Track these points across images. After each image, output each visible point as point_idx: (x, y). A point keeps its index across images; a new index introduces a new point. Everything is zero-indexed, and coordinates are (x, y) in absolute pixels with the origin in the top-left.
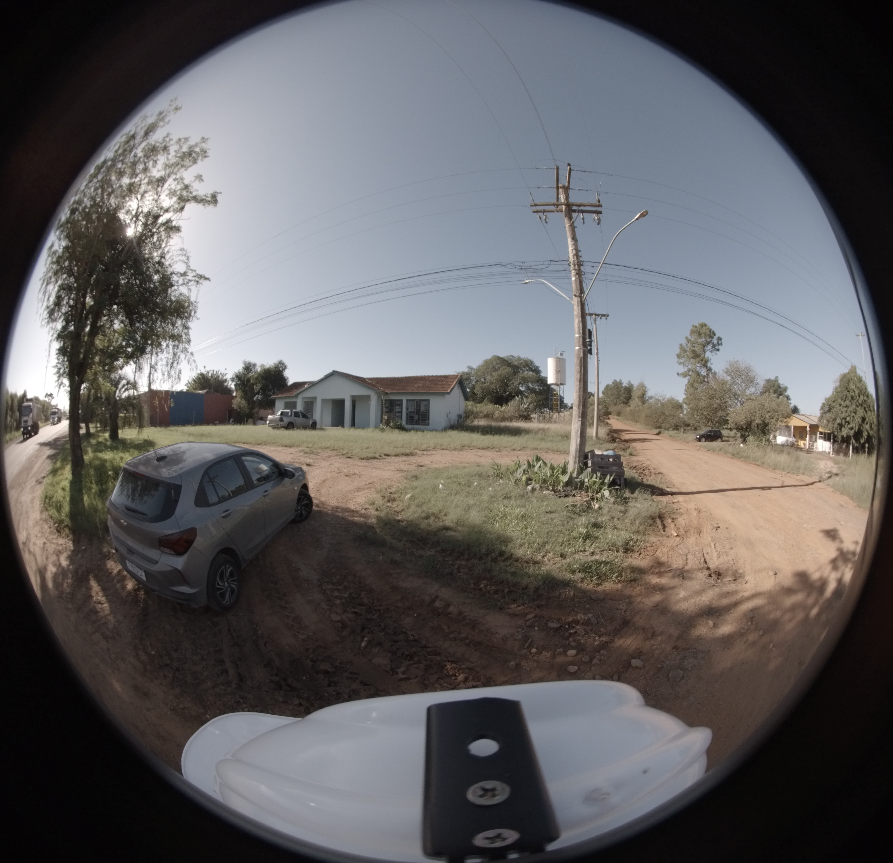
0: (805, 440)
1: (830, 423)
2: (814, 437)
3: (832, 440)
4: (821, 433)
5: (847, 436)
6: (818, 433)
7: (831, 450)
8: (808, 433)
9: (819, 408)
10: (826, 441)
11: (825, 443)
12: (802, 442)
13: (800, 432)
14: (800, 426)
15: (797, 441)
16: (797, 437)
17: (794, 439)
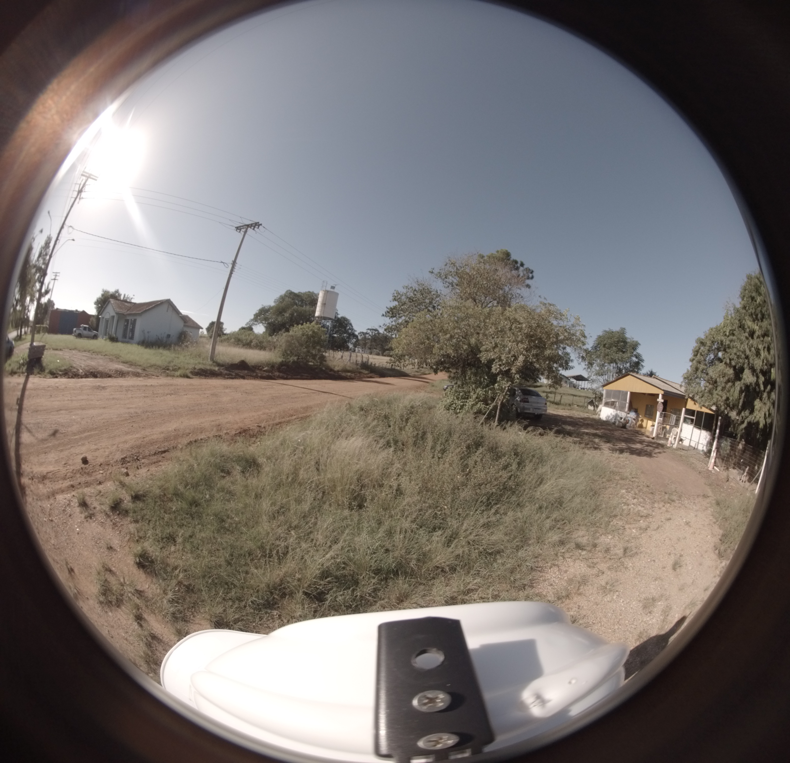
0: (654, 420)
2: (673, 417)
3: (718, 431)
4: (690, 412)
6: (684, 410)
7: (713, 455)
8: (661, 407)
10: (700, 429)
11: (697, 431)
12: (650, 423)
13: (647, 406)
14: (644, 394)
15: (636, 420)
16: (636, 411)
17: (632, 415)
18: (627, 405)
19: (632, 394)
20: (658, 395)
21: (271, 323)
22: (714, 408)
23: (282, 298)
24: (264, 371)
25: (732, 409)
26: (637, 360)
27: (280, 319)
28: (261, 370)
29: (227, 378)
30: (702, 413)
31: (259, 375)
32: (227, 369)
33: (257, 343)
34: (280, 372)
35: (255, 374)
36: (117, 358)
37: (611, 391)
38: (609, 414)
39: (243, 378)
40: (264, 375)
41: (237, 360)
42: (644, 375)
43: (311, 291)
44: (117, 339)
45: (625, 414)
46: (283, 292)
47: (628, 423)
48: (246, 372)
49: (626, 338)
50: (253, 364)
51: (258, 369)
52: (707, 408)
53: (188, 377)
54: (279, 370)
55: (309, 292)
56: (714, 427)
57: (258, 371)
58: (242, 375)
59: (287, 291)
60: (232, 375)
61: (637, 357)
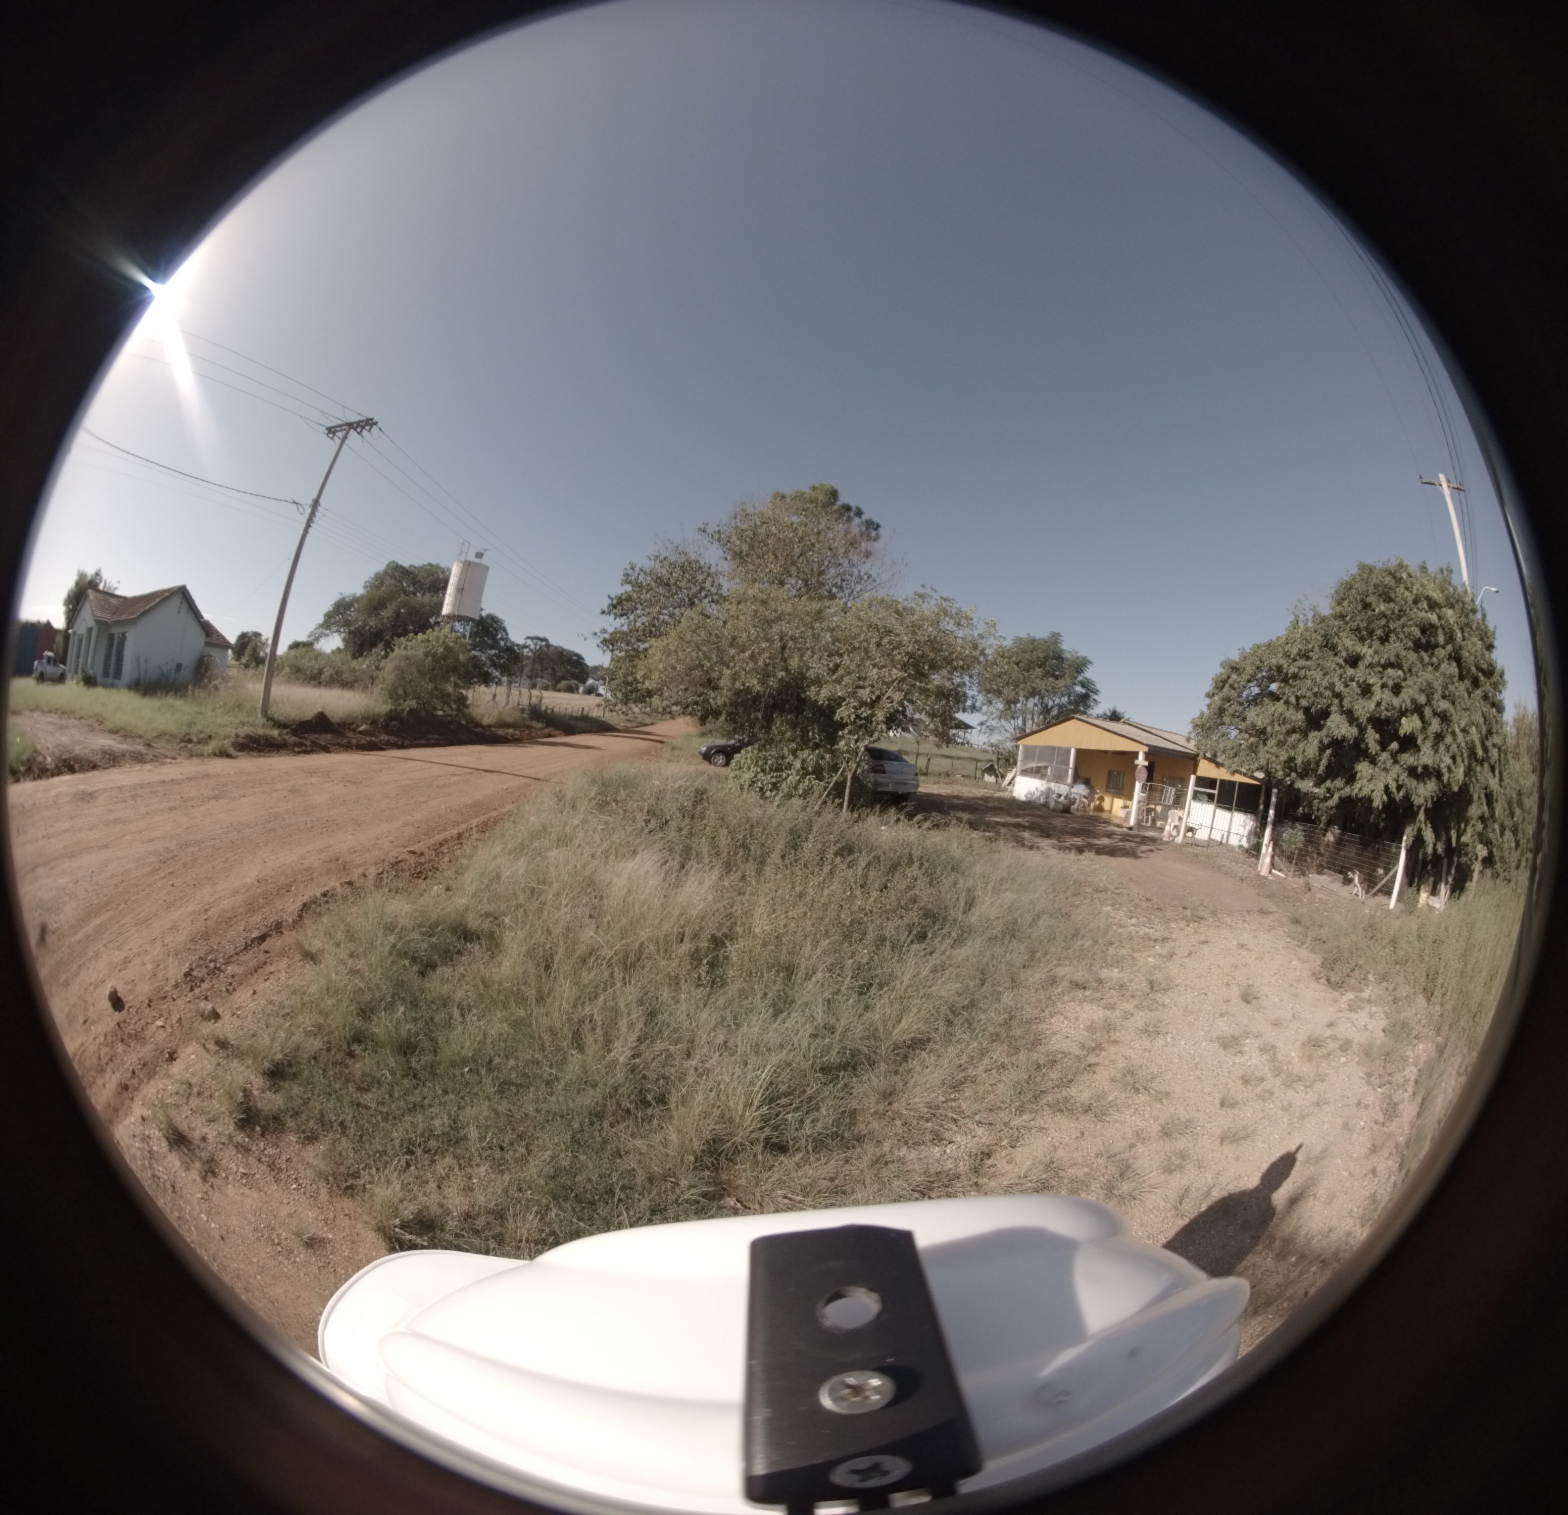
0: (1130, 798)
1: (1272, 742)
2: (1170, 792)
3: (1271, 812)
4: (1203, 782)
5: (1390, 805)
6: (1193, 778)
7: (1267, 850)
8: (1142, 775)
9: (1208, 686)
10: (1230, 809)
11: (1223, 815)
12: (1118, 803)
13: (1110, 773)
14: (1106, 752)
15: (1090, 798)
16: (1087, 782)
17: (1080, 790)
18: (1070, 772)
19: (1079, 752)
20: (1135, 755)
21: (357, 630)
22: (1260, 775)
23: (380, 579)
24: (361, 733)
25: (1302, 776)
26: (1084, 691)
27: (372, 622)
28: (354, 730)
29: (299, 753)
30: (1234, 783)
31: (354, 741)
32: (294, 732)
33: (331, 676)
34: (388, 733)
35: (345, 741)
36: (98, 723)
37: (1035, 747)
38: (1033, 789)
39: (326, 749)
40: (363, 741)
41: (309, 714)
42: (1098, 717)
43: (434, 563)
44: (95, 679)
45: (1068, 788)
46: (380, 567)
47: (1074, 803)
48: (329, 736)
49: (1062, 651)
50: (338, 720)
51: (350, 730)
52: (1245, 775)
53: (229, 756)
54: (386, 729)
55: (430, 565)
56: (1262, 807)
57: (350, 735)
58: (323, 743)
59: (389, 565)
60: (305, 746)
61: (1083, 686)
